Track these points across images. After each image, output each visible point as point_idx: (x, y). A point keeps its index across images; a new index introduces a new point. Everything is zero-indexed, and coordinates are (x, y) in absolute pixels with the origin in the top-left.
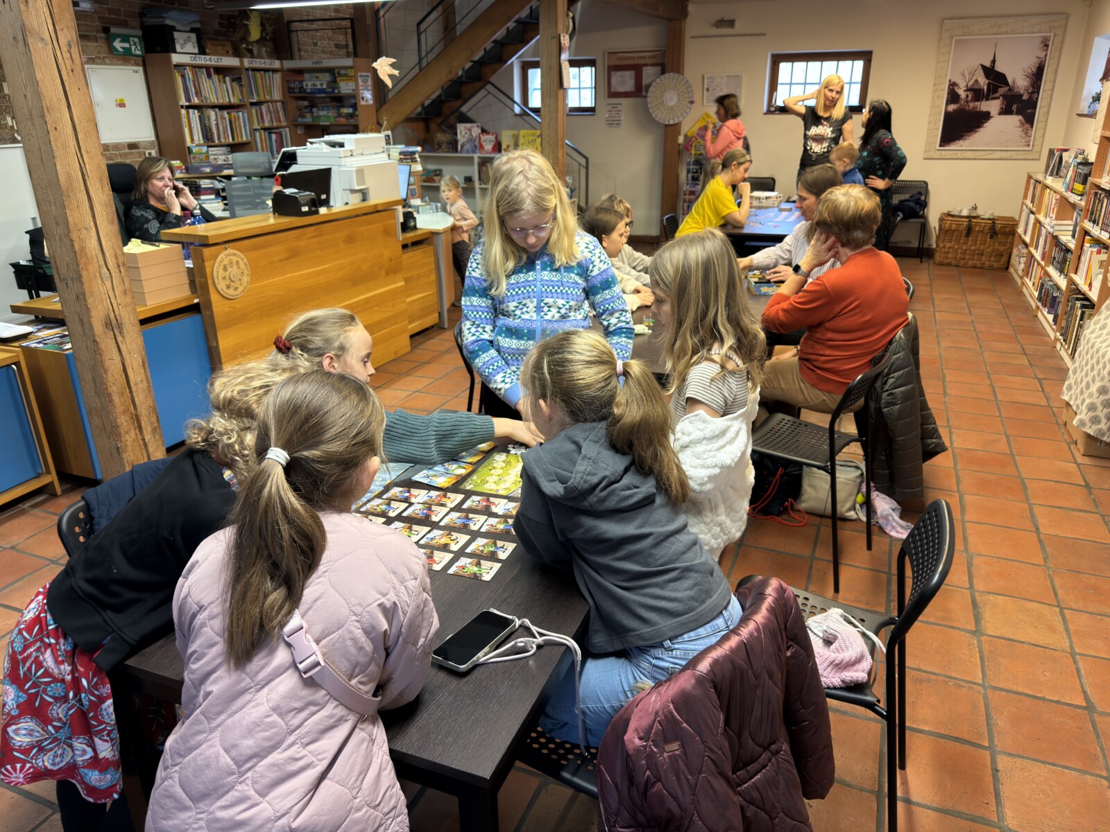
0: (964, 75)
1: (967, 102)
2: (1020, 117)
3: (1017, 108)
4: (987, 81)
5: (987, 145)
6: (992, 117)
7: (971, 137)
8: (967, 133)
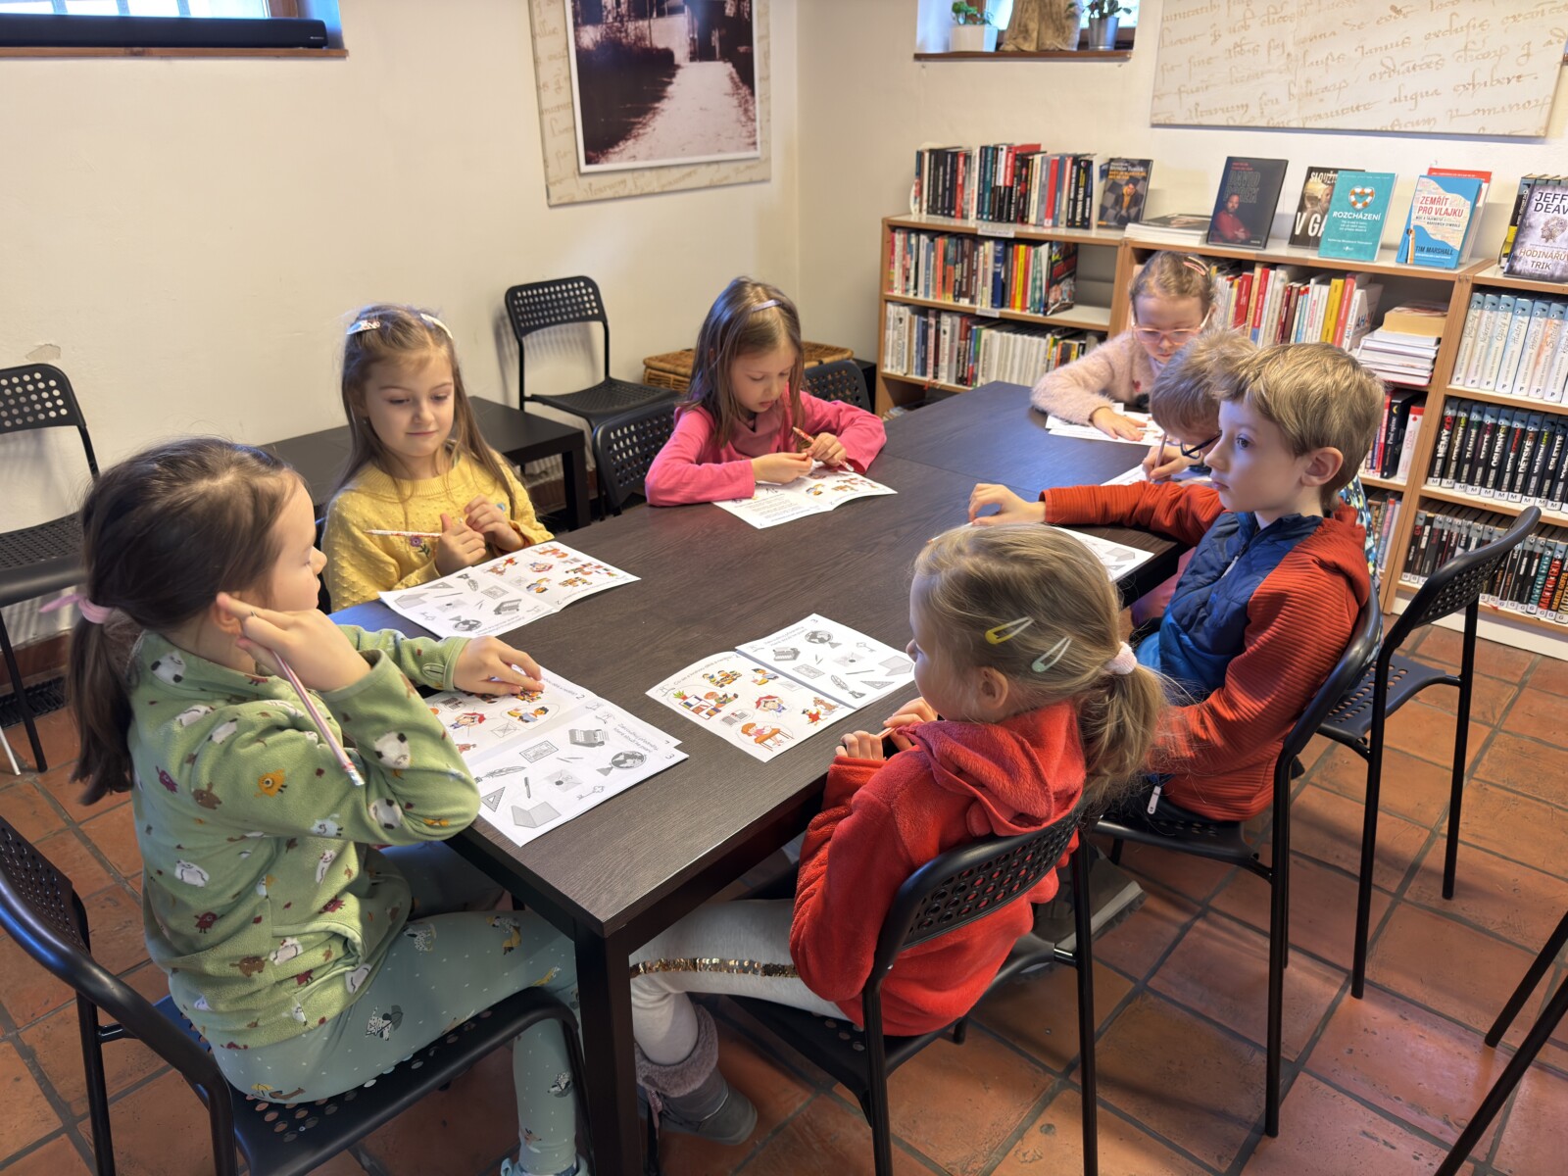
2: (729, 65)
3: (721, 39)
5: (681, 150)
6: (678, 67)
7: (649, 129)
8: (638, 116)
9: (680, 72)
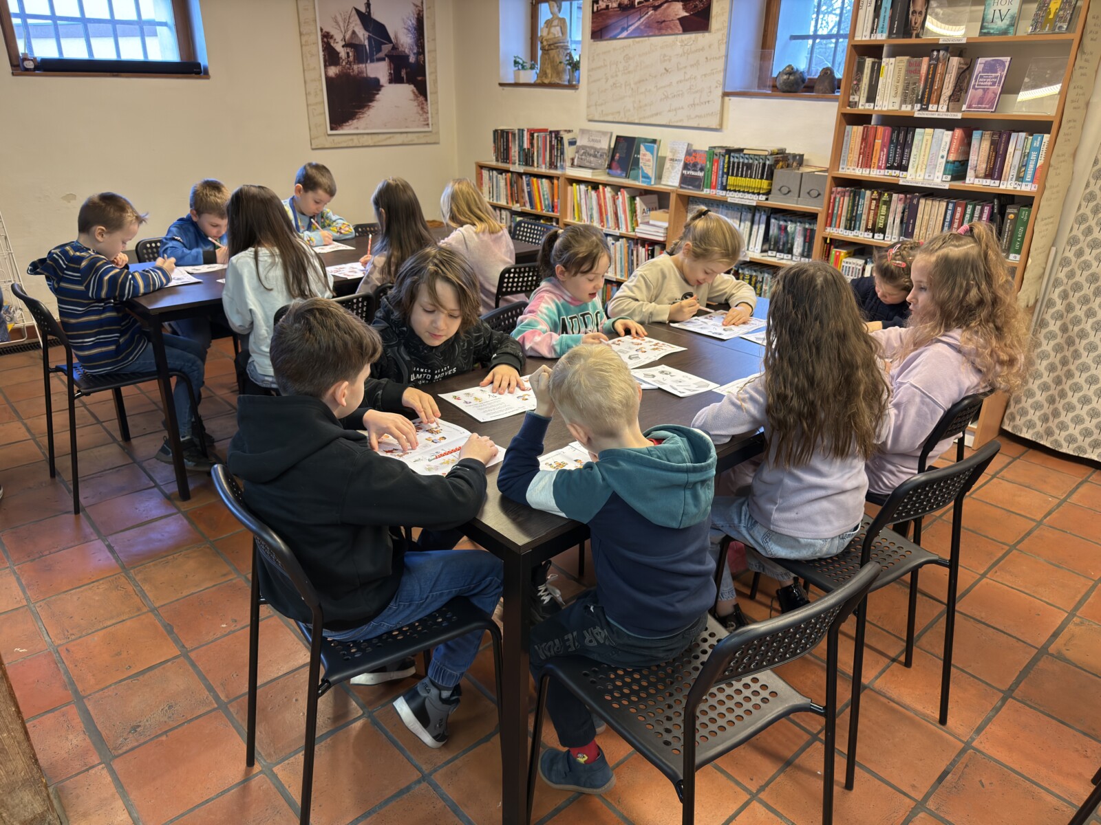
0: (337, 22)
1: (349, 63)
2: (412, 87)
3: (407, 73)
4: (367, 34)
5: (385, 126)
6: (382, 86)
7: (365, 115)
8: (359, 109)
9: (383, 89)
